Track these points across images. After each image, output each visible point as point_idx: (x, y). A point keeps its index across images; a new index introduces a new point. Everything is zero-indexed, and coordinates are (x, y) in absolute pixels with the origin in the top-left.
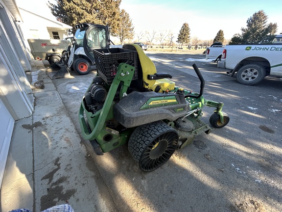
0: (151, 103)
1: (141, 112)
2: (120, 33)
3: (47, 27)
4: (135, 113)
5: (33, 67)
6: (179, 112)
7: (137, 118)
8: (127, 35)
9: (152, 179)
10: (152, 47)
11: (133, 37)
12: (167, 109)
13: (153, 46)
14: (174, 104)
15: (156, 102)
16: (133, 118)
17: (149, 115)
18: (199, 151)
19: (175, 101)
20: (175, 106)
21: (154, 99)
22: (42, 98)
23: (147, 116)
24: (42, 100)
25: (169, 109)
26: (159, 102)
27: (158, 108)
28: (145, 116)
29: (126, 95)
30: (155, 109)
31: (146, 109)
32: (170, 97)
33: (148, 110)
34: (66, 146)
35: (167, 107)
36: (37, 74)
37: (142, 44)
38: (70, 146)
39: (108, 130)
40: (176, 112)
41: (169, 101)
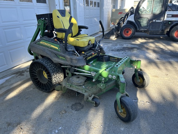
0: (41, 43)
1: (35, 45)
15: (44, 43)
18: (68, 107)
21: (44, 41)
25: (51, 52)
26: (46, 44)
27: (44, 47)
30: (42, 47)
32: (55, 44)
33: (39, 46)
40: (58, 58)
41: (52, 46)
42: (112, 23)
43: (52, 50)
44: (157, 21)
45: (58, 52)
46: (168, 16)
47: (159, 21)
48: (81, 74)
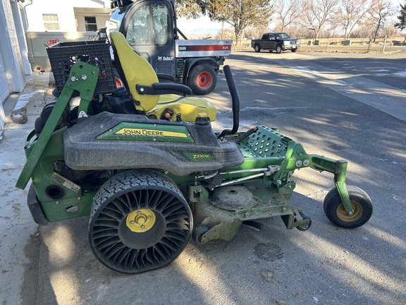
0: (122, 132)
1: (96, 143)
2: (235, 13)
3: (75, 9)
4: (84, 143)
5: (28, 85)
6: (199, 160)
7: (87, 152)
8: (251, 16)
9: (121, 287)
10: (316, 43)
11: (268, 20)
12: (161, 148)
13: (321, 41)
14: (183, 143)
15: (133, 130)
16: (78, 150)
17: (113, 151)
18: (256, 262)
19: (184, 135)
20: (185, 146)
21: (130, 124)
22: (13, 140)
23: (109, 152)
24: (12, 142)
25: (167, 149)
26: (142, 132)
27: (137, 143)
28: (103, 150)
29: (86, 116)
30: (131, 143)
31: (109, 139)
32: (171, 127)
33: (114, 143)
34: (9, 216)
35: (163, 144)
36: (28, 98)
37: (283, 36)
38: (16, 216)
39: (57, 178)
40: (189, 160)
41: (166, 134)
42: (35, 69)
43: (168, 145)
44: (165, 59)
45: (189, 146)
46: (181, 49)
47: (168, 59)
48: (239, 180)
